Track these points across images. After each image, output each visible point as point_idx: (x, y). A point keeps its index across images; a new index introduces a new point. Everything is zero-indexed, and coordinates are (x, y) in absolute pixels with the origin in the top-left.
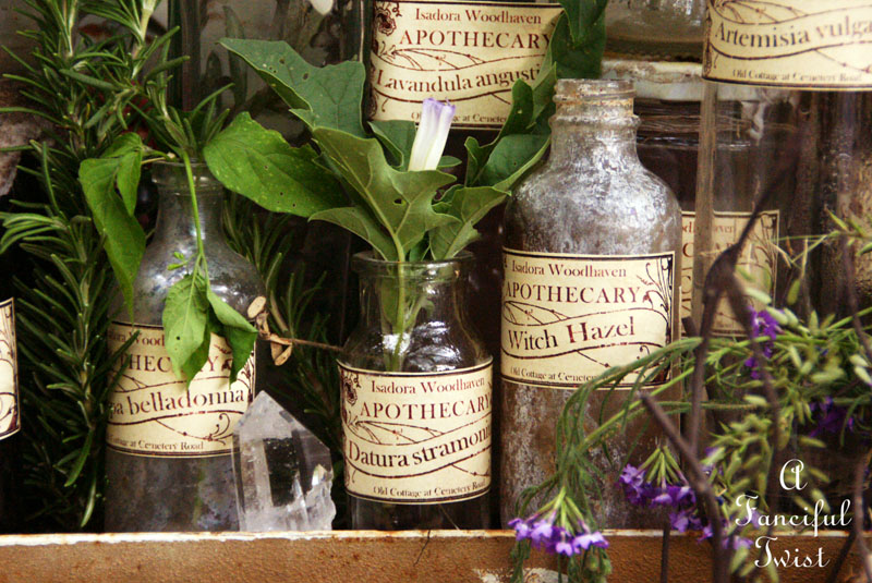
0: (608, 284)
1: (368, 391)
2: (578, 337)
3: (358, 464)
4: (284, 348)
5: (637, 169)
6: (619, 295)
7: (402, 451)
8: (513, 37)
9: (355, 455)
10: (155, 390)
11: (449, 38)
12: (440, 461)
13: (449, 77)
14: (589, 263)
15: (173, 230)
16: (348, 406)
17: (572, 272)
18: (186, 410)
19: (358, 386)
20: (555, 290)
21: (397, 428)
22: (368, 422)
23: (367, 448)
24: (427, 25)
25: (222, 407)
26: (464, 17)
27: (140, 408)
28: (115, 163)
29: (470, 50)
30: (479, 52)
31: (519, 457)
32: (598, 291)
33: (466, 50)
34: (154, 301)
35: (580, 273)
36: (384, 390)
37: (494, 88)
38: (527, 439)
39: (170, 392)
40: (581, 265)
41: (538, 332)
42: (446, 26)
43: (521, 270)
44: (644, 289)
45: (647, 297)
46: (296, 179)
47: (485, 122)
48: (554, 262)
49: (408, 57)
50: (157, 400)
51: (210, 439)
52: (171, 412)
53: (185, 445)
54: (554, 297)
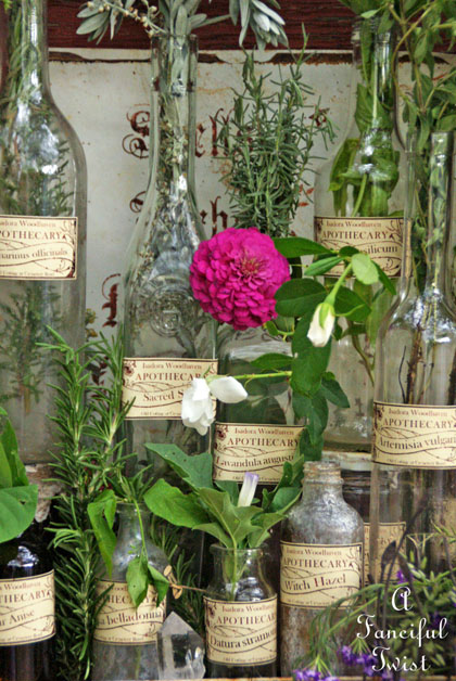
0: (333, 558)
1: (220, 610)
2: (320, 584)
3: (216, 647)
4: (179, 590)
5: (344, 504)
6: (338, 564)
7: (237, 640)
8: (281, 441)
9: (213, 642)
10: (121, 612)
11: (251, 442)
12: (255, 644)
13: (251, 460)
14: (324, 549)
15: (127, 535)
16: (210, 619)
17: (316, 553)
18: (135, 622)
19: (215, 608)
20: (308, 562)
21: (235, 629)
22: (221, 626)
23: (220, 639)
24: (241, 436)
25: (152, 620)
26: (258, 432)
27: (113, 621)
28: (102, 504)
30: (265, 448)
31: (292, 642)
32: (328, 562)
33: (259, 447)
34: (120, 570)
35: (320, 553)
36: (229, 610)
37: (271, 464)
38: (295, 633)
39: (128, 613)
40: (320, 550)
41: (300, 582)
42: (249, 436)
43: (291, 552)
44: (349, 561)
45: (351, 565)
46: (186, 509)
47: (268, 481)
48: (308, 548)
49: (231, 451)
50: (122, 617)
51: (146, 635)
52: (129, 622)
53: (134, 639)
54: (308, 565)
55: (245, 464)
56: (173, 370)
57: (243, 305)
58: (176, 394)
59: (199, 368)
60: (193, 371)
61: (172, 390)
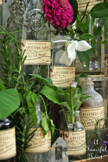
0: (100, 111)
1: (71, 135)
2: (97, 121)
3: (69, 149)
7: (78, 145)
8: (70, 72)
9: (68, 147)
10: (40, 140)
11: (61, 73)
12: (83, 146)
13: (61, 79)
14: (98, 108)
17: (95, 110)
18: (45, 143)
19: (69, 134)
20: (93, 113)
22: (71, 141)
23: (71, 146)
24: (58, 71)
26: (63, 69)
27: (36, 144)
30: (65, 75)
32: (99, 113)
33: (63, 75)
35: (97, 110)
36: (75, 134)
37: (67, 81)
39: (42, 140)
41: (90, 121)
42: (60, 71)
43: (85, 111)
48: (92, 109)
49: (55, 76)
50: (40, 142)
51: (48, 148)
52: (43, 143)
53: (45, 150)
54: (93, 115)
55: (59, 81)
56: (37, 45)
57: (65, 18)
58: (38, 55)
59: (46, 44)
60: (43, 46)
61: (36, 53)
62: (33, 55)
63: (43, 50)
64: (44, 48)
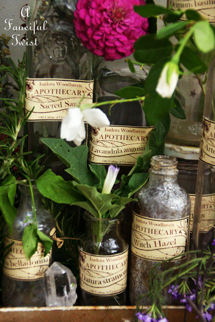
0: (168, 228)
1: (89, 260)
2: (158, 245)
3: (85, 281)
4: (61, 242)
6: (171, 232)
7: (100, 280)
8: (136, 137)
9: (84, 278)
10: (19, 260)
11: (115, 137)
12: (112, 282)
13: (115, 149)
14: (162, 222)
15: (25, 206)
16: (82, 263)
17: (156, 225)
18: (29, 266)
19: (85, 257)
21: (98, 272)
22: (88, 269)
23: (88, 277)
24: (108, 133)
25: (41, 264)
26: (120, 130)
27: (14, 265)
28: (6, 187)
29: (122, 141)
30: (125, 142)
31: (137, 280)
32: (165, 231)
33: (121, 141)
34: (19, 231)
35: (159, 225)
36: (94, 260)
37: (129, 153)
38: (140, 275)
39: (24, 261)
40: (160, 223)
41: (144, 242)
42: (114, 133)
43: (139, 221)
44: (179, 229)
45: (180, 232)
46: (66, 191)
47: (126, 163)
48: (150, 221)
49: (102, 143)
50: (20, 263)
51: (37, 274)
52: (24, 267)
53: (28, 277)
54: (150, 232)
55: (111, 152)
56: (61, 87)
57: (112, 45)
58: (63, 104)
59: (80, 86)
60: (75, 89)
61: (60, 101)
62: (53, 103)
63: (74, 96)
64: (77, 93)
